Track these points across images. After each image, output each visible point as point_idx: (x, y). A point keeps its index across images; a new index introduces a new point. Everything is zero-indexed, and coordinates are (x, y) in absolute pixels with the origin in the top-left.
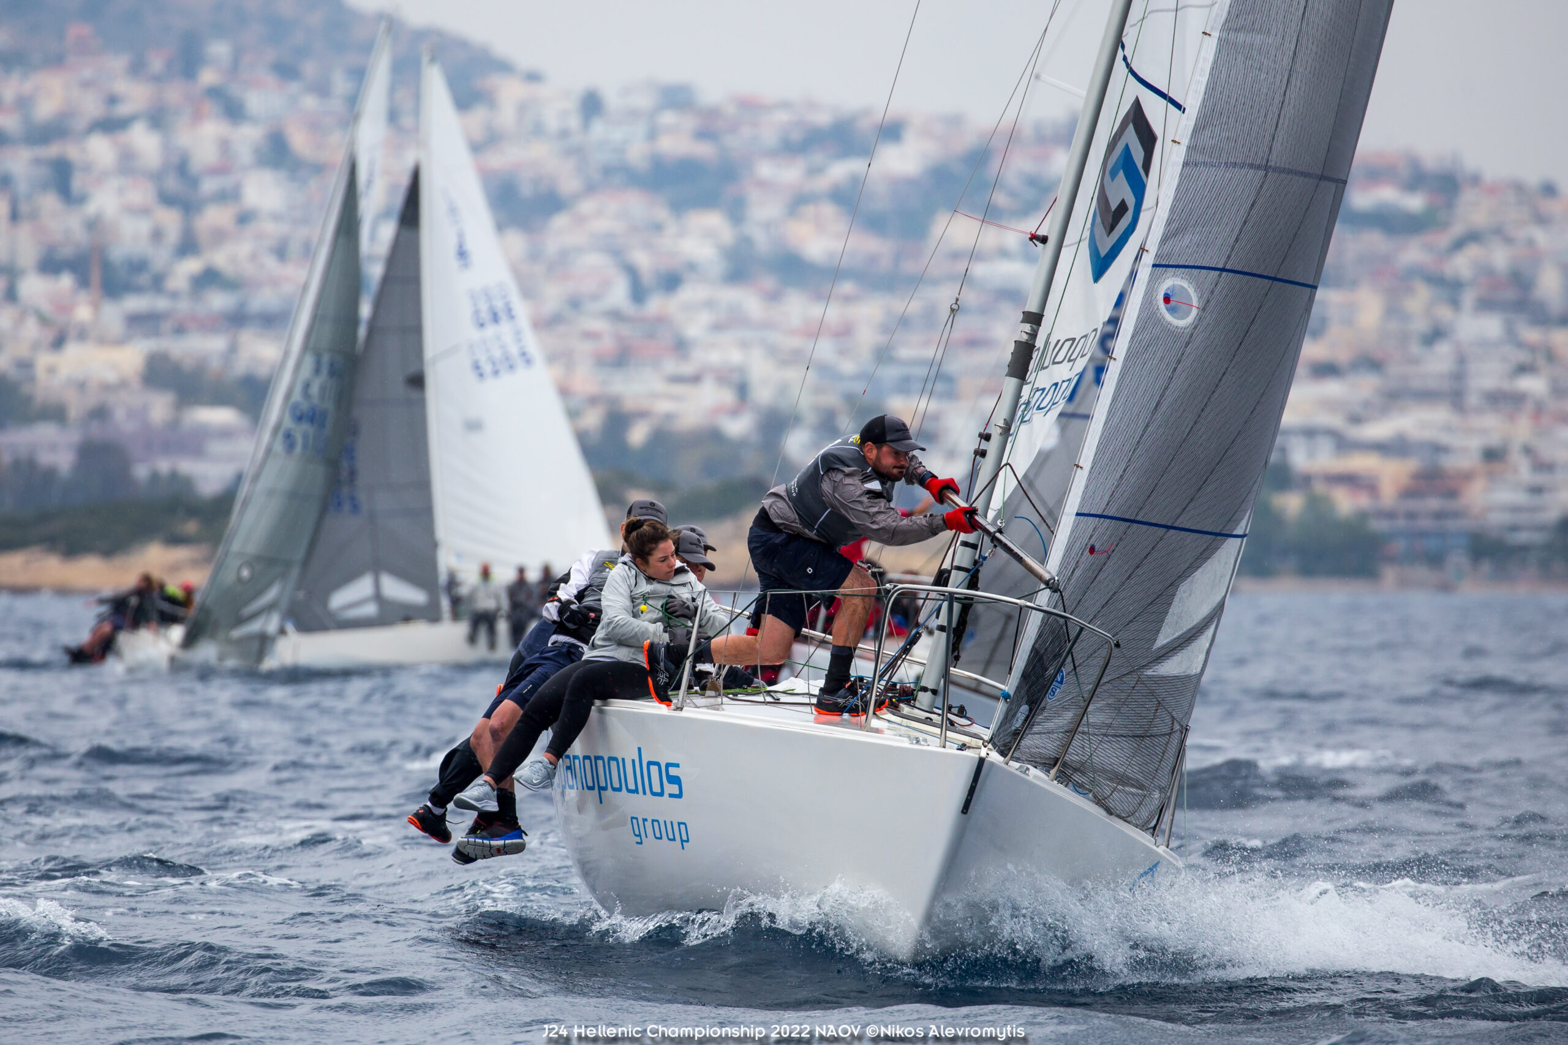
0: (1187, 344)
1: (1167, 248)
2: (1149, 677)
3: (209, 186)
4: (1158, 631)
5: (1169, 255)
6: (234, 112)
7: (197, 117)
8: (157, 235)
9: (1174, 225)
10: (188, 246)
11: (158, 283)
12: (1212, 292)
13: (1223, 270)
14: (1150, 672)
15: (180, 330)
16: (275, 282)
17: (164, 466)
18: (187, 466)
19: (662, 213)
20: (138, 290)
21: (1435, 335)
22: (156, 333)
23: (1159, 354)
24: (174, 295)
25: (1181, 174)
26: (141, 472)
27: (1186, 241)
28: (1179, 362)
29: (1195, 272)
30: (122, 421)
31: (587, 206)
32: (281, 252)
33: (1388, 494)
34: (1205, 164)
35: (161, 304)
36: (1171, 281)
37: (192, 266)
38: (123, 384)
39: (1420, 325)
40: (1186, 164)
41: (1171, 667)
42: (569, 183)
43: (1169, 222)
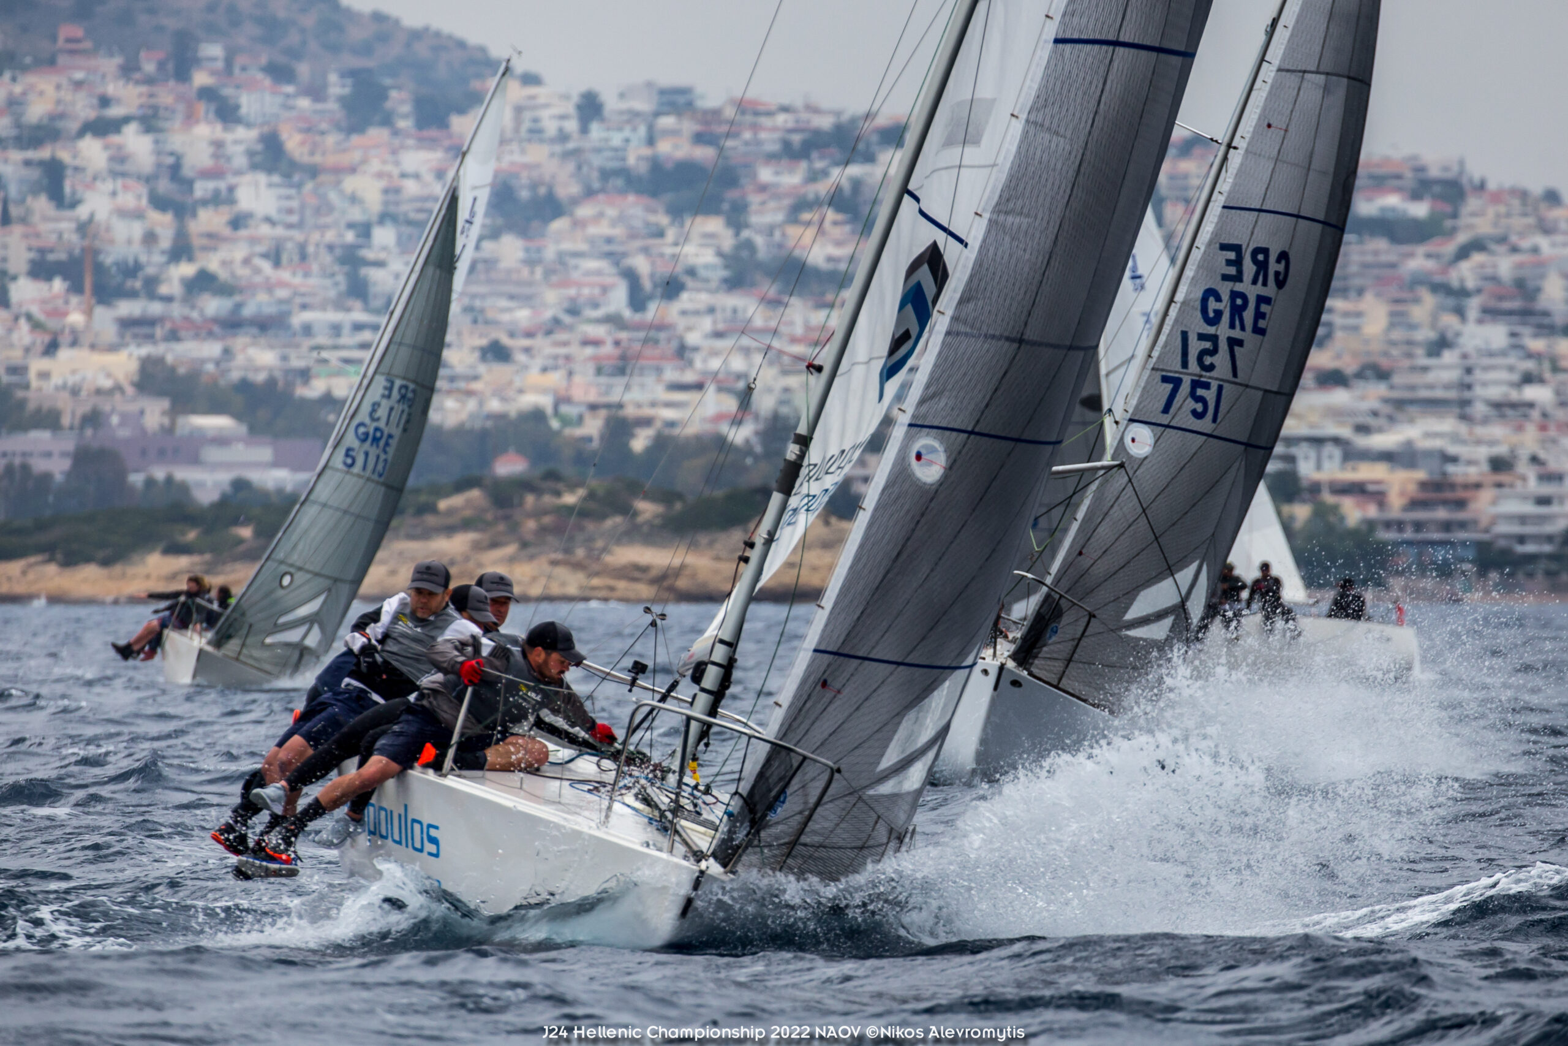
0: (932, 499)
1: (924, 409)
2: (871, 797)
3: (202, 189)
4: (882, 755)
5: (925, 416)
6: (227, 114)
7: (190, 118)
8: (150, 238)
9: (932, 390)
10: (181, 251)
11: (150, 289)
12: (960, 452)
13: (971, 433)
14: (871, 792)
15: (174, 336)
16: (270, 288)
17: (159, 474)
18: (183, 474)
19: (662, 219)
20: (133, 294)
21: (1441, 344)
22: (150, 338)
23: (906, 507)
24: (169, 299)
25: (943, 342)
26: (136, 479)
27: (942, 404)
28: (923, 515)
29: (948, 433)
30: (117, 428)
31: (584, 211)
32: (275, 257)
33: (1396, 503)
34: (966, 334)
35: (156, 308)
36: (925, 441)
37: (187, 270)
38: (118, 388)
39: (1425, 334)
40: (948, 333)
41: (886, 788)
42: (567, 188)
43: (928, 386)
